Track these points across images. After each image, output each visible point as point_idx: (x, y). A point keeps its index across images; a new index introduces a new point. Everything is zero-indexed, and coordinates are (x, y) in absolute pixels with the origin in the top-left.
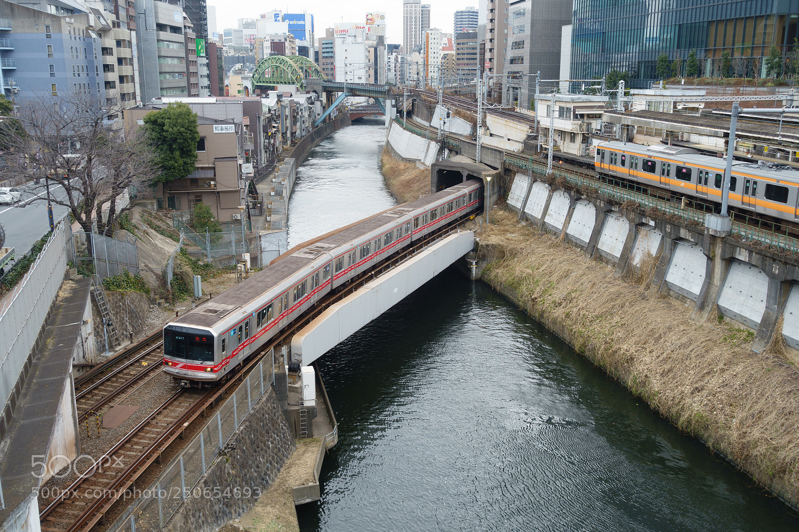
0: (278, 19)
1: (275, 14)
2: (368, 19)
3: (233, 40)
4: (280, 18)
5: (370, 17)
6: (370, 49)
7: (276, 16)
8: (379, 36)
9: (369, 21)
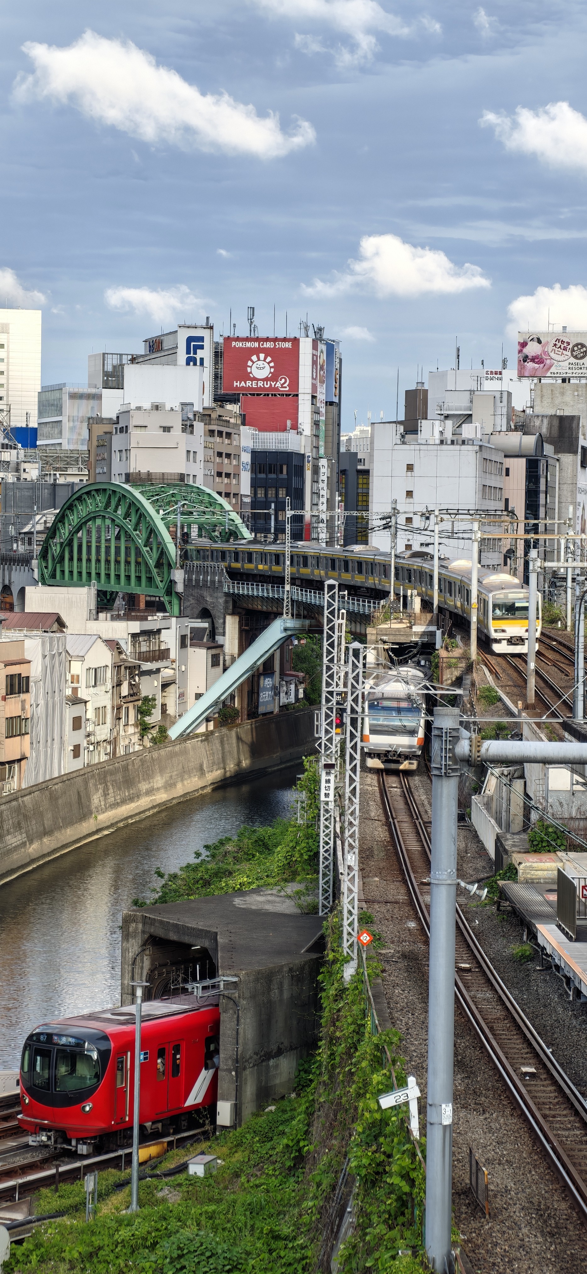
0: (200, 354)
1: (190, 340)
2: (525, 359)
3: (66, 425)
4: (206, 354)
5: (532, 349)
6: (510, 463)
7: (194, 344)
8: (562, 419)
9: (530, 365)
